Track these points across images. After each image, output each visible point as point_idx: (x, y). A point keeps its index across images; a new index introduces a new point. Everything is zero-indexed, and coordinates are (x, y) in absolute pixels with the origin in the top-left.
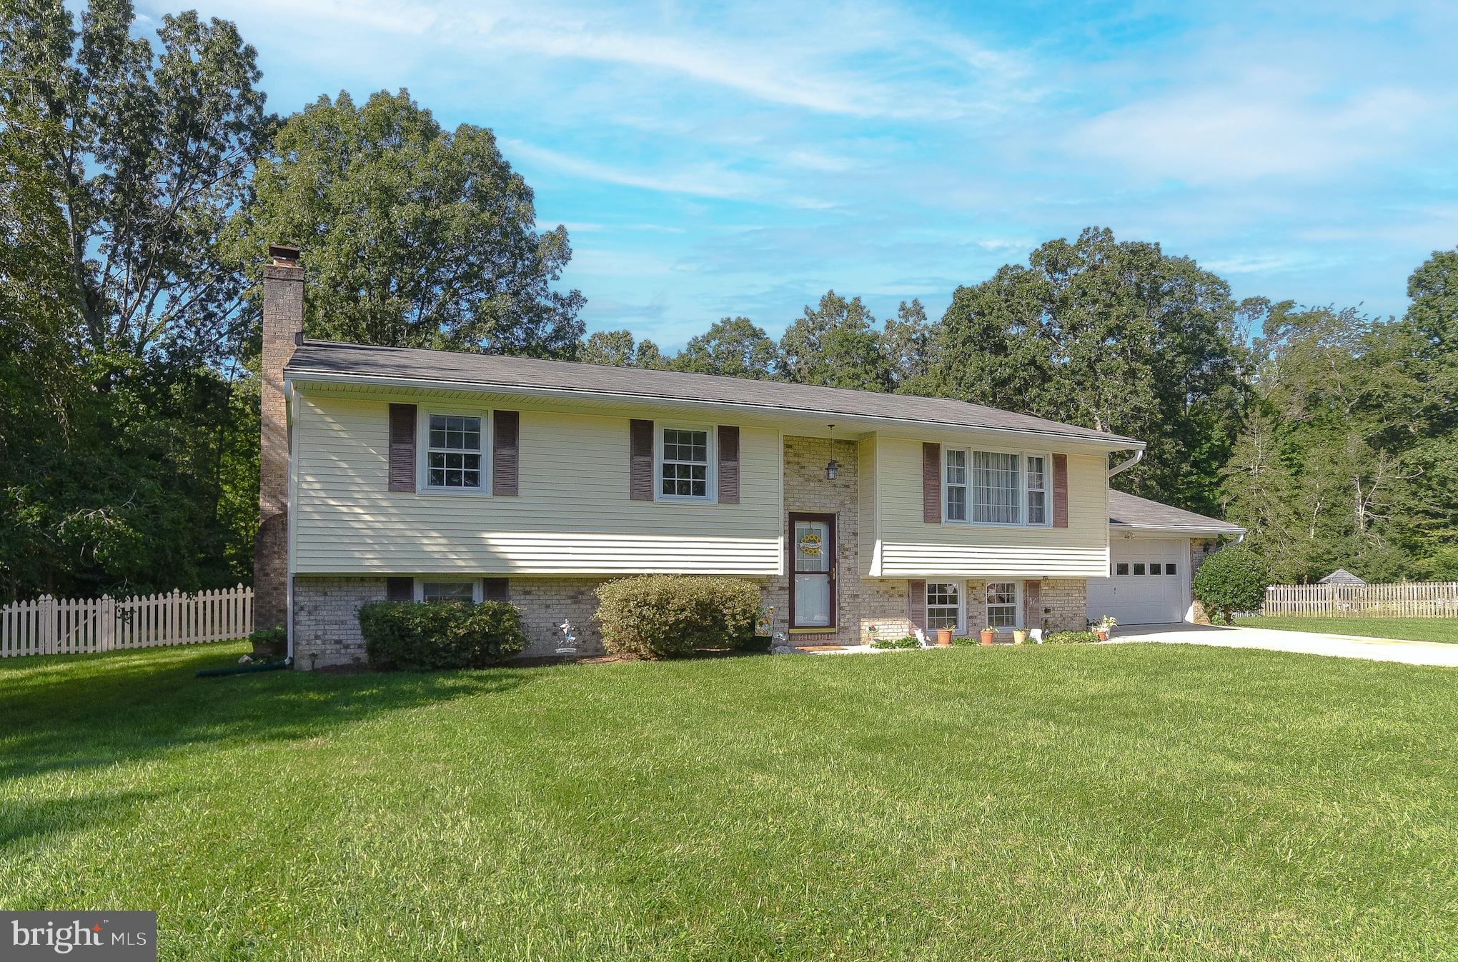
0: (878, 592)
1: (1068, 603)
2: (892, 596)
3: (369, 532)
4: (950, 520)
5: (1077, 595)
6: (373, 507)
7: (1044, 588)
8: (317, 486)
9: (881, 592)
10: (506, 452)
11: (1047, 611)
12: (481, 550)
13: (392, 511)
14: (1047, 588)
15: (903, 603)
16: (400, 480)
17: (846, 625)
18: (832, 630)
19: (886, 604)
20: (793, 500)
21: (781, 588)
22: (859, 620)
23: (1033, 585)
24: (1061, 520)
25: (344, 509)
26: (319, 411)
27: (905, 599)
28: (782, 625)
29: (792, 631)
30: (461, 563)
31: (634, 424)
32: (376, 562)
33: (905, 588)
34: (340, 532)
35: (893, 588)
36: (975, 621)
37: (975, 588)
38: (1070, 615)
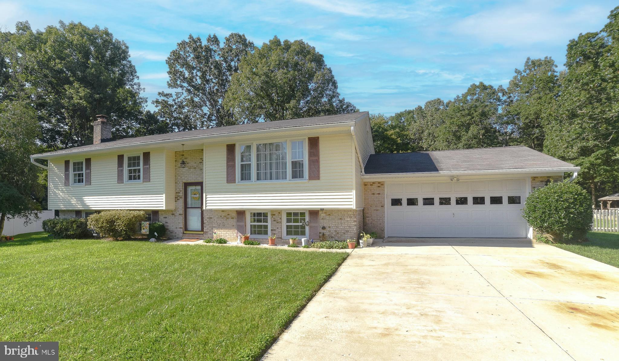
0: (221, 216)
1: (341, 224)
2: (228, 218)
3: (61, 198)
4: (243, 181)
5: (348, 219)
6: (63, 192)
7: (322, 215)
8: (52, 186)
9: (223, 216)
10: (88, 171)
11: (324, 228)
12: (83, 202)
13: (66, 192)
14: (324, 215)
15: (234, 222)
16: (67, 183)
17: (207, 231)
18: (202, 233)
19: (224, 222)
20: (184, 177)
21: (180, 214)
22: (212, 229)
23: (314, 213)
24: (315, 175)
25: (57, 192)
26: (53, 165)
27: (235, 220)
28: (180, 229)
29: (185, 232)
30: (79, 206)
31: (118, 157)
32: (63, 207)
33: (234, 215)
34: (56, 198)
35: (228, 215)
36: (274, 232)
37: (274, 215)
38: (343, 231)
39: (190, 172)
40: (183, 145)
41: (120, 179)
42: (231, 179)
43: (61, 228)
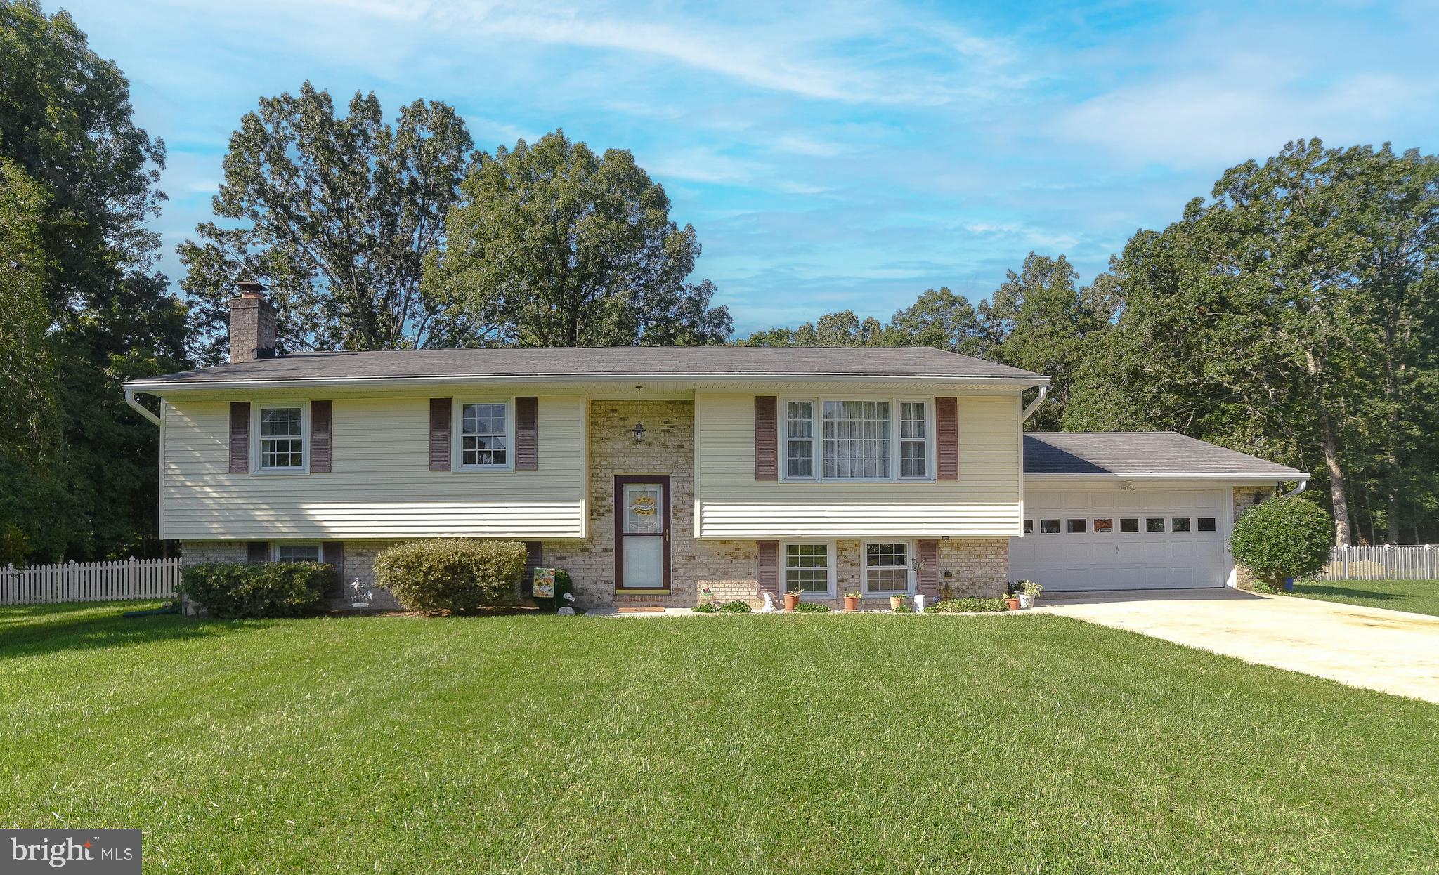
0: (718, 554)
1: (981, 565)
2: (736, 558)
3: (216, 507)
4: (790, 477)
5: (993, 556)
6: (219, 487)
7: (944, 549)
8: (178, 472)
9: (723, 554)
10: (321, 435)
11: (948, 574)
12: (300, 518)
13: (233, 489)
14: (948, 549)
15: (752, 565)
16: (238, 462)
17: (680, 587)
18: (667, 592)
19: (727, 566)
20: (617, 463)
21: (605, 550)
22: (695, 582)
23: (928, 546)
24: (949, 471)
25: (198, 489)
26: (179, 413)
27: (753, 561)
28: (606, 585)
29: (618, 592)
30: (285, 530)
31: (434, 402)
32: (220, 530)
33: (754, 550)
34: (195, 507)
35: (738, 549)
36: (845, 585)
37: (846, 549)
38: (983, 580)
39: (636, 451)
40: (639, 387)
41: (439, 460)
42: (765, 471)
43: (257, 589)
